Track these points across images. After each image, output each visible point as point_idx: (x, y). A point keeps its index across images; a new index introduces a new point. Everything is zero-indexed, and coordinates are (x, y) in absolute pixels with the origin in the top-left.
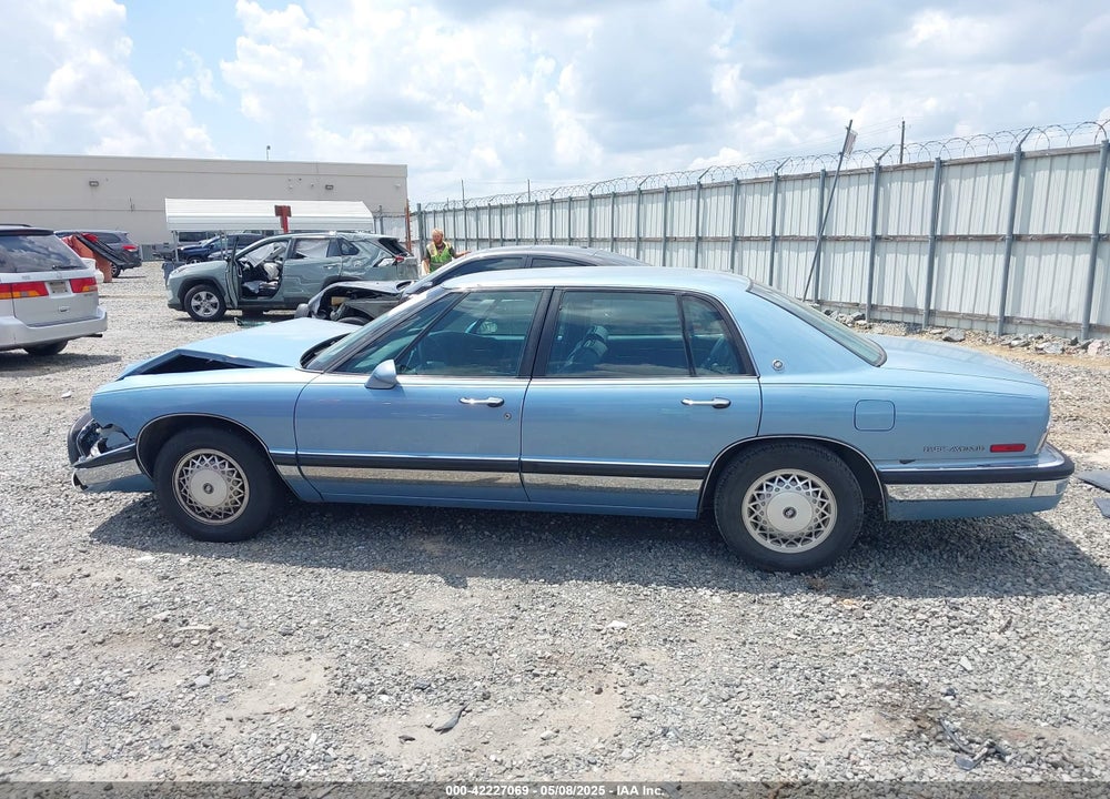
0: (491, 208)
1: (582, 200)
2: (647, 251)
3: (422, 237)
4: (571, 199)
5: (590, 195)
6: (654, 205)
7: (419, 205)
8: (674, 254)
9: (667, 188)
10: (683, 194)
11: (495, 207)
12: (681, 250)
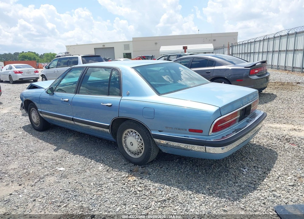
0: (248, 43)
1: (272, 38)
2: (289, 54)
3: (232, 53)
4: (269, 38)
5: (274, 37)
6: (293, 38)
7: (232, 44)
8: (297, 55)
9: (296, 32)
10: (301, 34)
11: (249, 43)
12: (299, 54)
